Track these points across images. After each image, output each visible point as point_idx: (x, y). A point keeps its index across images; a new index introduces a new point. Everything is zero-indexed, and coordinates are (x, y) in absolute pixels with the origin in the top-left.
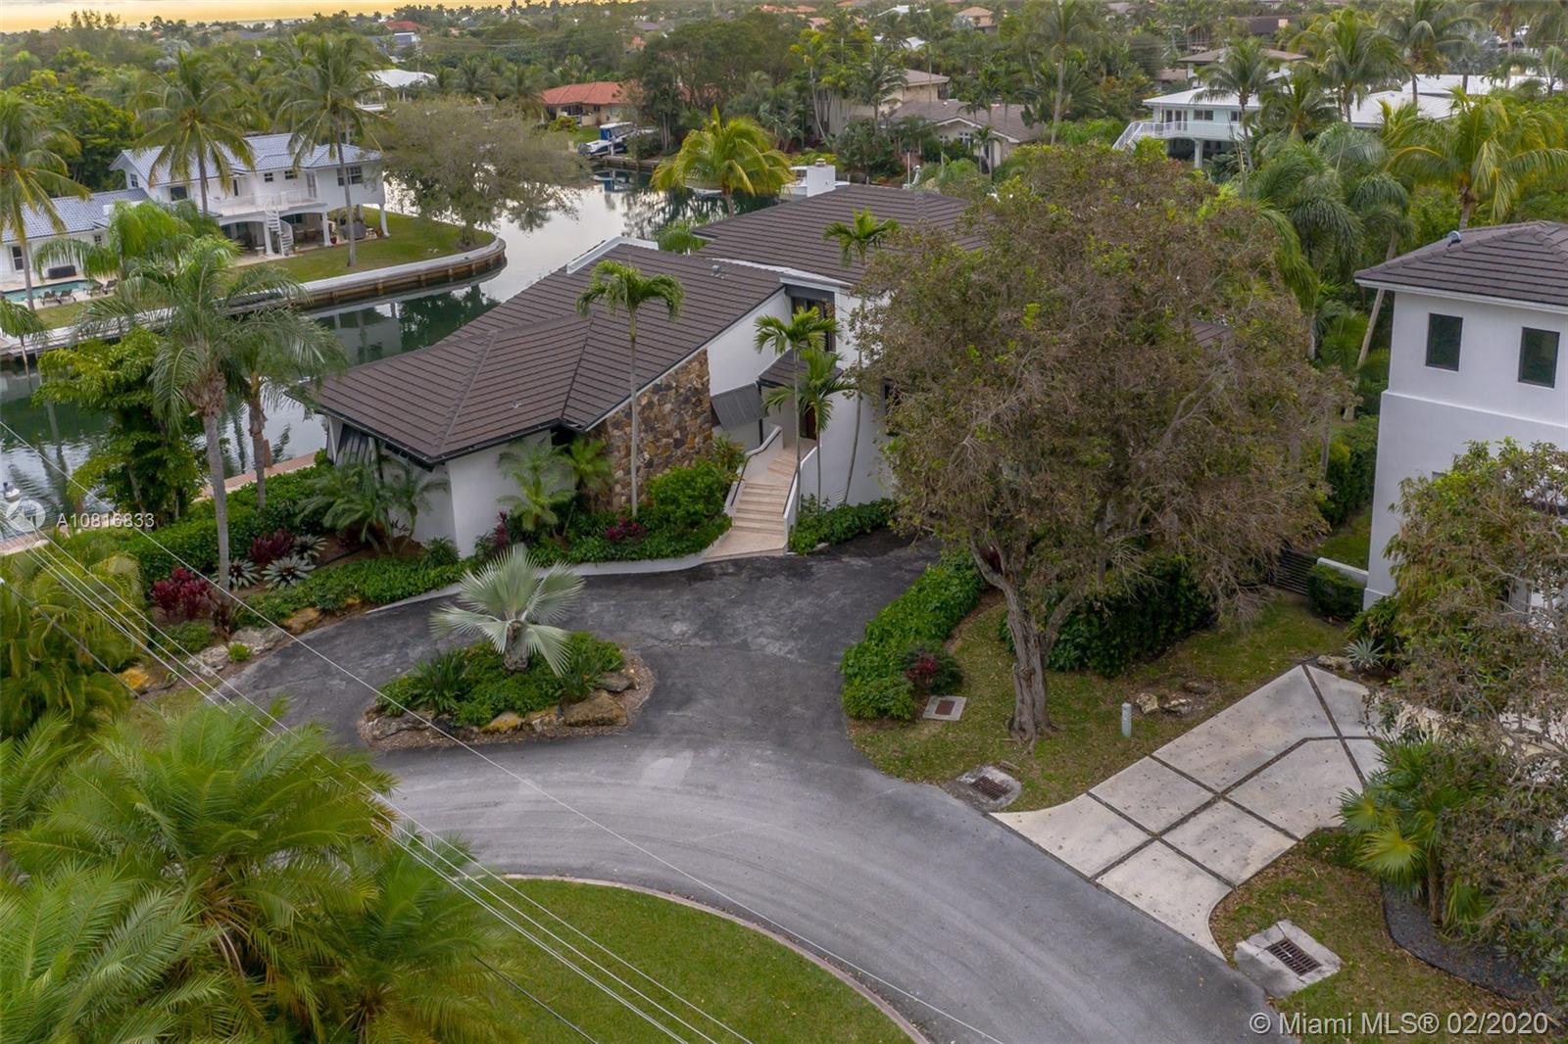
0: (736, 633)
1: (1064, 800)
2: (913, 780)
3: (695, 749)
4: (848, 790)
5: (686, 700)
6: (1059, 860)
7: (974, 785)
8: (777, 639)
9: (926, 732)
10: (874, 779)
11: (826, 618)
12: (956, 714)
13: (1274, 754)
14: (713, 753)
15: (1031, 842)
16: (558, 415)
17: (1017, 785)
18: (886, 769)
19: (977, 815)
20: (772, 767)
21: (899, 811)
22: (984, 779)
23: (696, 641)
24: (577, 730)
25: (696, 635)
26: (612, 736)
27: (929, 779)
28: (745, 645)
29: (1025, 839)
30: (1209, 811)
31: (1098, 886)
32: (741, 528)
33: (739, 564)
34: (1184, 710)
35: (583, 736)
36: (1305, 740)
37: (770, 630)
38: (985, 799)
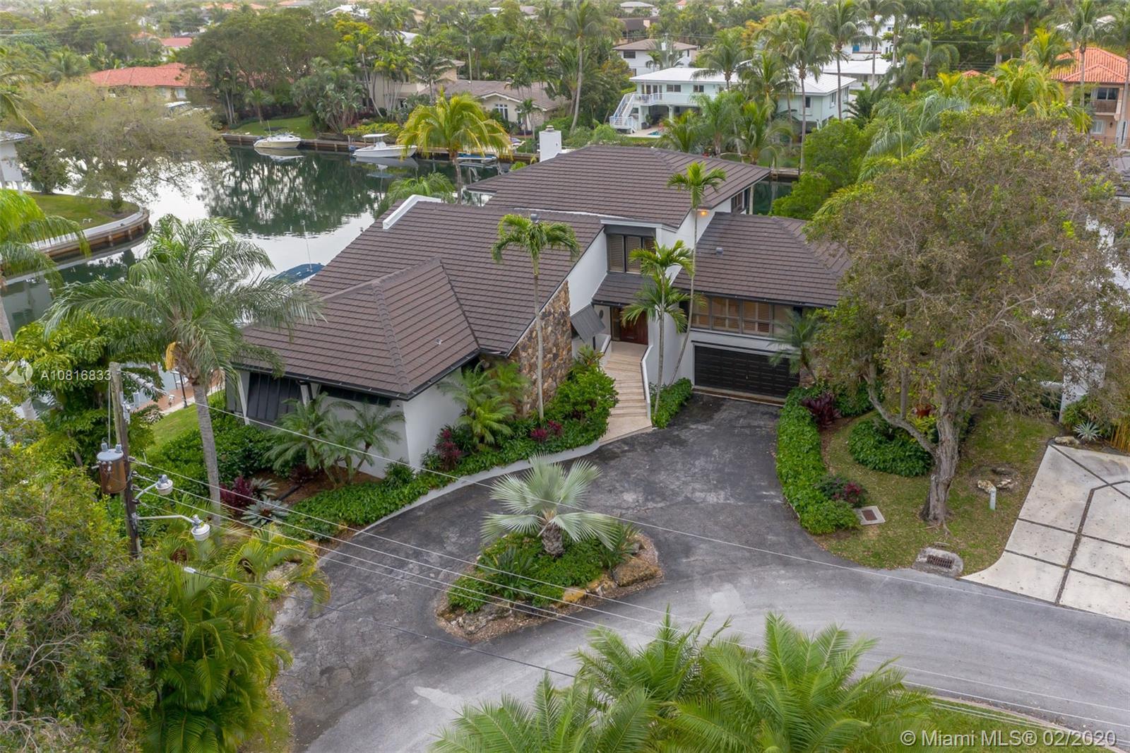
0: (675, 493)
1: (997, 559)
2: (892, 568)
3: (729, 581)
4: (861, 585)
5: (688, 550)
6: (1028, 597)
7: (928, 562)
8: (710, 491)
9: (872, 534)
10: (867, 572)
11: (726, 470)
12: (880, 518)
13: (1084, 503)
14: (745, 581)
15: (1001, 590)
16: (474, 347)
17: (954, 556)
18: (870, 565)
19: (952, 580)
20: (795, 582)
21: (905, 590)
22: (930, 557)
23: (650, 505)
24: (629, 588)
25: (647, 500)
26: (658, 587)
27: (902, 564)
28: (688, 501)
29: (996, 588)
30: (1081, 545)
31: (1063, 606)
32: (619, 415)
33: (631, 442)
34: (1011, 486)
35: (637, 592)
36: (1092, 491)
37: (697, 486)
38: (945, 570)
